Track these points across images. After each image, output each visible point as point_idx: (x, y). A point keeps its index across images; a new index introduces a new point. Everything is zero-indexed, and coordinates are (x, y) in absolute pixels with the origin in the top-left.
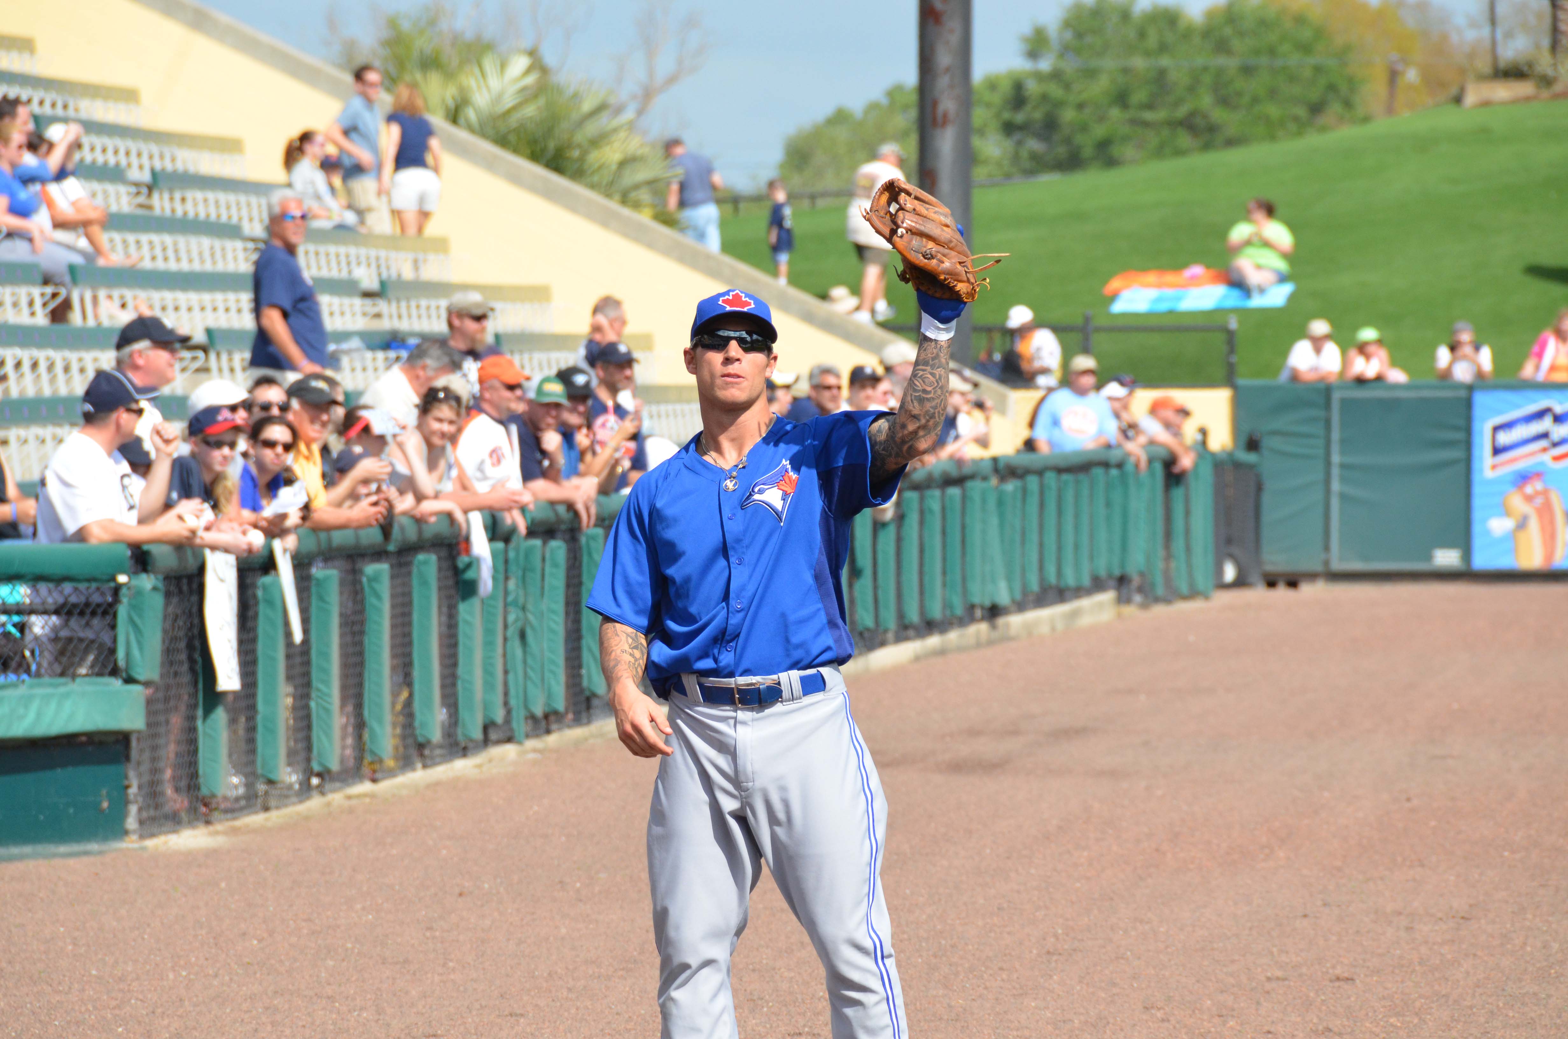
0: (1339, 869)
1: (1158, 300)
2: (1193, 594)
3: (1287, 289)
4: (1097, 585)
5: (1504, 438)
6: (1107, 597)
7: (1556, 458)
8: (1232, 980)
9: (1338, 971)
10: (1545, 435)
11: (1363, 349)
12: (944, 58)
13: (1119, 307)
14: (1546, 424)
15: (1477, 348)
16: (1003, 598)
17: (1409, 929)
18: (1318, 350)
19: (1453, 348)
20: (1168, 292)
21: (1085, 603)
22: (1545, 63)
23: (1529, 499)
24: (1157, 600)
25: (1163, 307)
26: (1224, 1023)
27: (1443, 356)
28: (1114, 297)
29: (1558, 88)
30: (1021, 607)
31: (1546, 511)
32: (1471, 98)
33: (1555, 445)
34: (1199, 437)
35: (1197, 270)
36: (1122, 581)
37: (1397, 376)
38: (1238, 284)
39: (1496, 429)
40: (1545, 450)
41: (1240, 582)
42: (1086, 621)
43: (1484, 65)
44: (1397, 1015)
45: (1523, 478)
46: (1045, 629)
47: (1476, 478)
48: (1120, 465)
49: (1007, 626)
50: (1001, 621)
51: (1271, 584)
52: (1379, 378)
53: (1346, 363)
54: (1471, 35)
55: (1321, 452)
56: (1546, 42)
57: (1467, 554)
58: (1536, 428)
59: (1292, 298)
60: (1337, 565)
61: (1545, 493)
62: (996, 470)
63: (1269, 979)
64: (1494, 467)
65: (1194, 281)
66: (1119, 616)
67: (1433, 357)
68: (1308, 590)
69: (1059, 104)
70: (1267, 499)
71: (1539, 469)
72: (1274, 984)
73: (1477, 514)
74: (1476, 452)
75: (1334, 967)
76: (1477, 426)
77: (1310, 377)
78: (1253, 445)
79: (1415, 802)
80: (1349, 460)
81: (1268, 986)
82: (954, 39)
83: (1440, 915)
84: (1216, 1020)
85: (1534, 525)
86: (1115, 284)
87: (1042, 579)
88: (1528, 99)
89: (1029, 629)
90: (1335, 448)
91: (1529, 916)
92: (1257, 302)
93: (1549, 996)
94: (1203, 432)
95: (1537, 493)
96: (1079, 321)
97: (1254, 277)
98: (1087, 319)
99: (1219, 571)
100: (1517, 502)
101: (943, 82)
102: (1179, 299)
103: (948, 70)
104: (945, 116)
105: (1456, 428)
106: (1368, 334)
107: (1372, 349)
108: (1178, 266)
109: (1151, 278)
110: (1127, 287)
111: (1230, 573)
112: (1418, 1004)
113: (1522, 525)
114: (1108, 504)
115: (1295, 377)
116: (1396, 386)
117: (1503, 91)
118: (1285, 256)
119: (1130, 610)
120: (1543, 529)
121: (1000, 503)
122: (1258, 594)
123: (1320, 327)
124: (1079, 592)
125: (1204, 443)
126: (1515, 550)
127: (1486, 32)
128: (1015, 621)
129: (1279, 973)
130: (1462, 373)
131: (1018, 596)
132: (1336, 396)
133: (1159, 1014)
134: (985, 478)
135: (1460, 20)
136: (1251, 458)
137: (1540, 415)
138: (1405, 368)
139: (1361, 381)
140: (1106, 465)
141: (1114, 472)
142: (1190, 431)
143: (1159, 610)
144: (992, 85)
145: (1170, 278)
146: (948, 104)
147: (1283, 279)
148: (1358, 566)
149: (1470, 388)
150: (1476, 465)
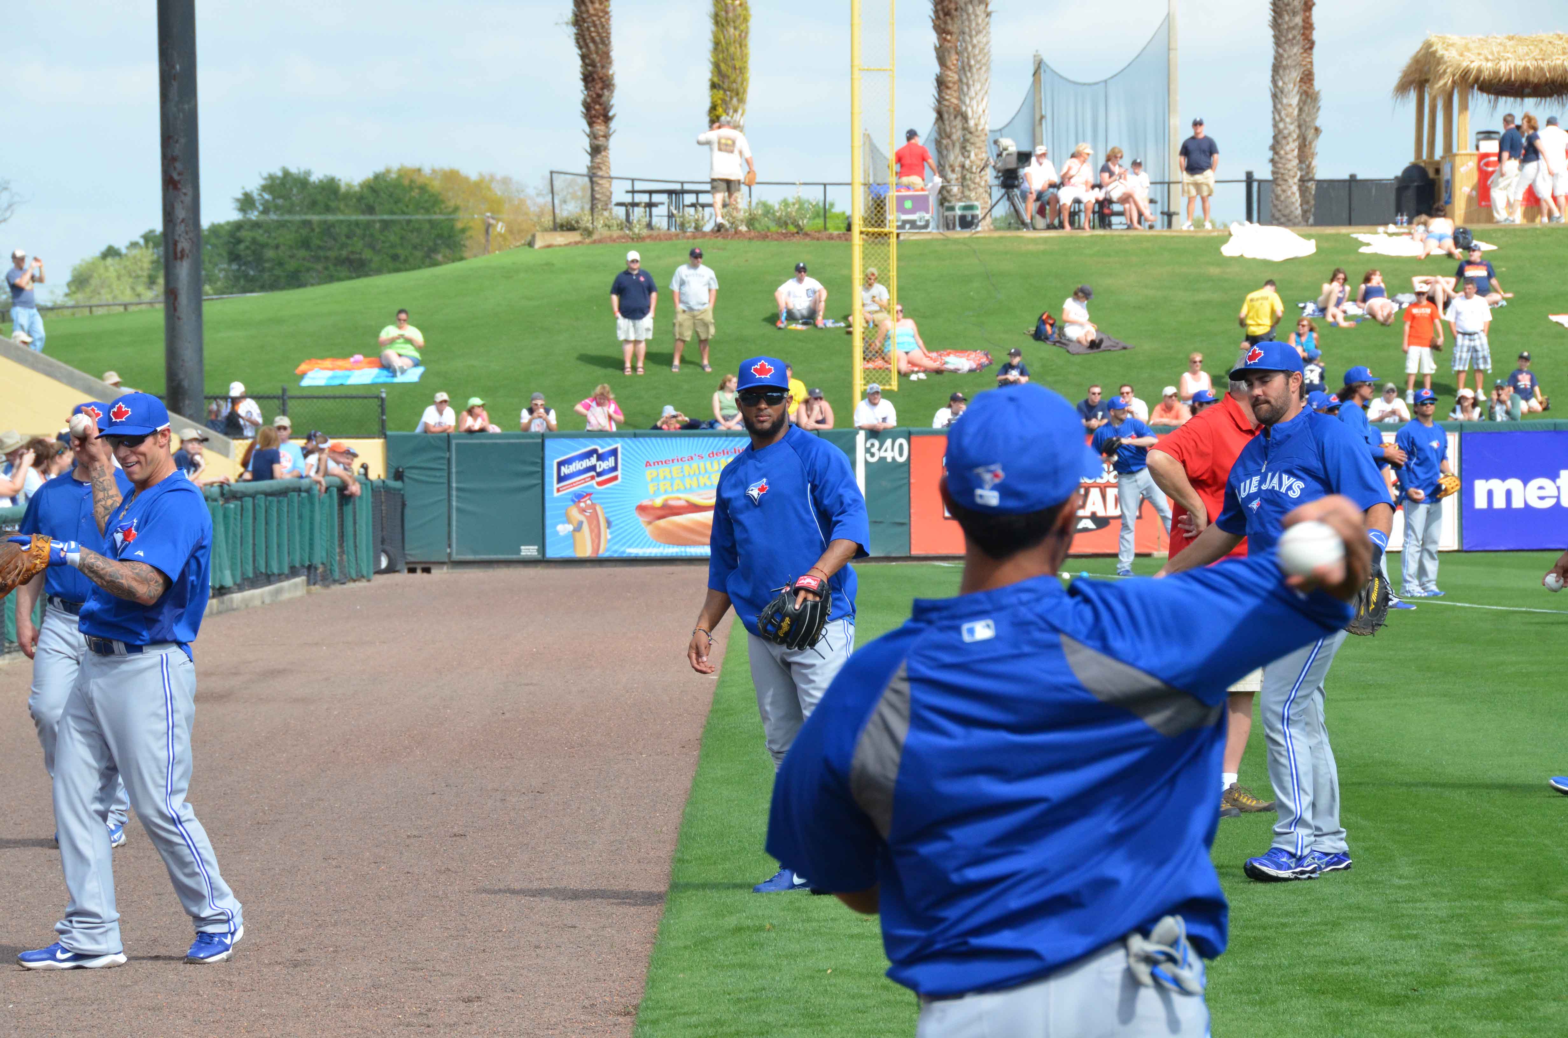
0: (457, 761)
1: (332, 378)
2: (360, 577)
3: (420, 370)
4: (294, 572)
5: (565, 470)
6: (300, 580)
7: (599, 484)
8: (383, 838)
9: (456, 830)
10: (593, 468)
11: (471, 411)
12: (181, 213)
13: (305, 383)
14: (593, 460)
15: (547, 411)
16: (228, 582)
17: (503, 800)
18: (441, 412)
19: (531, 411)
20: (338, 373)
21: (285, 584)
22: (586, 221)
23: (583, 511)
24: (335, 581)
25: (337, 382)
26: (378, 867)
27: (525, 416)
28: (303, 375)
29: (595, 237)
30: (240, 588)
31: (594, 518)
32: (538, 244)
33: (599, 474)
34: (362, 471)
35: (359, 357)
36: (310, 568)
37: (494, 429)
38: (387, 367)
39: (560, 464)
40: (593, 478)
41: (391, 569)
42: (285, 596)
43: (547, 220)
44: (494, 858)
45: (579, 497)
46: (258, 603)
47: (547, 497)
48: (309, 491)
49: (231, 601)
50: (226, 598)
51: (412, 570)
52: (482, 430)
53: (459, 420)
54: (541, 200)
55: (445, 480)
56: (588, 207)
57: (543, 549)
58: (586, 463)
59: (422, 376)
60: (455, 557)
61: (593, 506)
62: (222, 494)
63: (409, 837)
64: (558, 490)
65: (357, 365)
66: (309, 592)
67: (519, 416)
68: (438, 573)
69: (264, 246)
70: (408, 512)
71: (589, 491)
72: (412, 840)
73: (548, 522)
74: (547, 479)
75: (452, 827)
76: (547, 462)
77: (438, 429)
78: (398, 476)
79: (508, 715)
80: (461, 485)
81: (408, 841)
82: (188, 200)
83: (523, 790)
84: (373, 865)
85: (586, 527)
86: (303, 367)
87: (255, 568)
88: (577, 243)
89: (246, 603)
90: (454, 477)
91: (582, 790)
92: (400, 379)
93: (594, 843)
94: (365, 467)
95: (588, 507)
96: (280, 392)
97: (397, 362)
98: (284, 390)
99: (378, 561)
100: (575, 513)
101: (180, 229)
102: (349, 377)
103: (183, 221)
104: (183, 251)
105: (534, 464)
106: (476, 401)
107: (478, 411)
108: (346, 356)
109: (328, 363)
110: (311, 370)
111: (384, 563)
112: (508, 851)
113: (578, 528)
114: (300, 517)
115: (427, 430)
116: (494, 436)
117: (560, 238)
118: (419, 349)
119: (316, 589)
120: (591, 531)
121: (225, 516)
122: (403, 577)
123: (442, 396)
124: (281, 577)
125: (366, 474)
126: (574, 545)
127: (549, 198)
128: (237, 597)
129: (416, 833)
130: (537, 427)
131: (239, 581)
132: (454, 442)
133: (334, 863)
134: (215, 500)
135: (531, 191)
136: (398, 484)
137: (588, 455)
138: (498, 425)
139: (470, 431)
140: (299, 490)
141: (304, 494)
142: (356, 465)
143: (336, 588)
144: (215, 230)
145: (340, 363)
146: (184, 244)
147: (417, 364)
148: (470, 557)
149: (543, 436)
150: (547, 488)
